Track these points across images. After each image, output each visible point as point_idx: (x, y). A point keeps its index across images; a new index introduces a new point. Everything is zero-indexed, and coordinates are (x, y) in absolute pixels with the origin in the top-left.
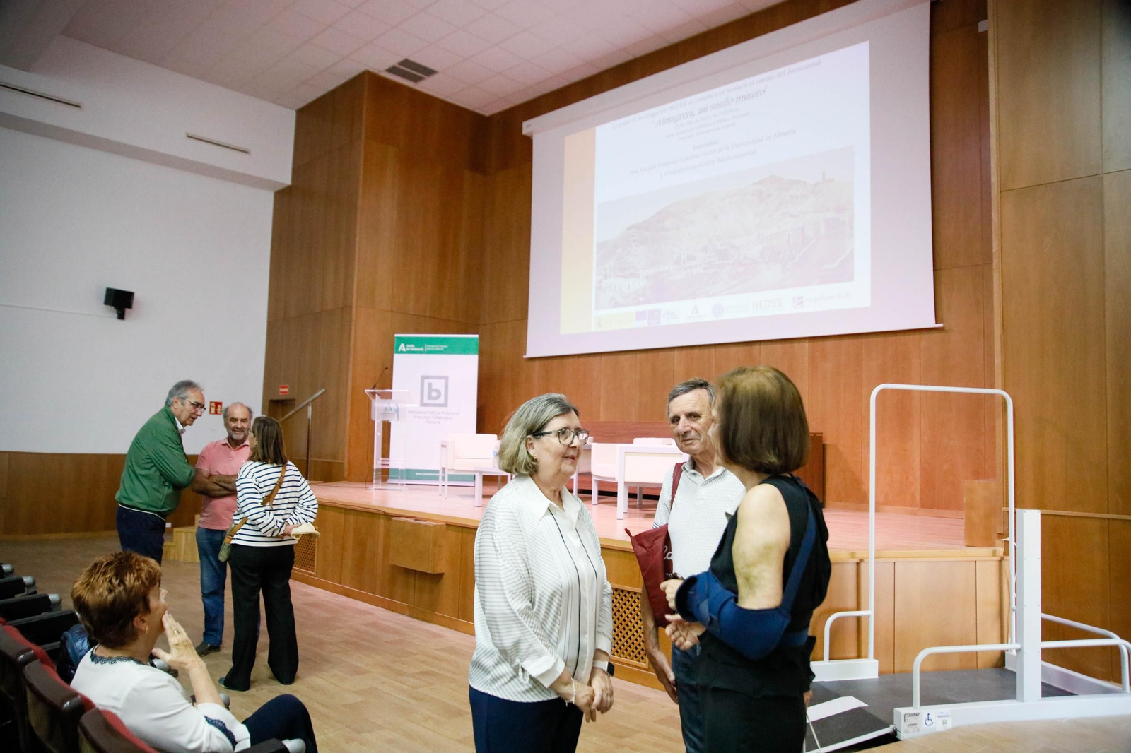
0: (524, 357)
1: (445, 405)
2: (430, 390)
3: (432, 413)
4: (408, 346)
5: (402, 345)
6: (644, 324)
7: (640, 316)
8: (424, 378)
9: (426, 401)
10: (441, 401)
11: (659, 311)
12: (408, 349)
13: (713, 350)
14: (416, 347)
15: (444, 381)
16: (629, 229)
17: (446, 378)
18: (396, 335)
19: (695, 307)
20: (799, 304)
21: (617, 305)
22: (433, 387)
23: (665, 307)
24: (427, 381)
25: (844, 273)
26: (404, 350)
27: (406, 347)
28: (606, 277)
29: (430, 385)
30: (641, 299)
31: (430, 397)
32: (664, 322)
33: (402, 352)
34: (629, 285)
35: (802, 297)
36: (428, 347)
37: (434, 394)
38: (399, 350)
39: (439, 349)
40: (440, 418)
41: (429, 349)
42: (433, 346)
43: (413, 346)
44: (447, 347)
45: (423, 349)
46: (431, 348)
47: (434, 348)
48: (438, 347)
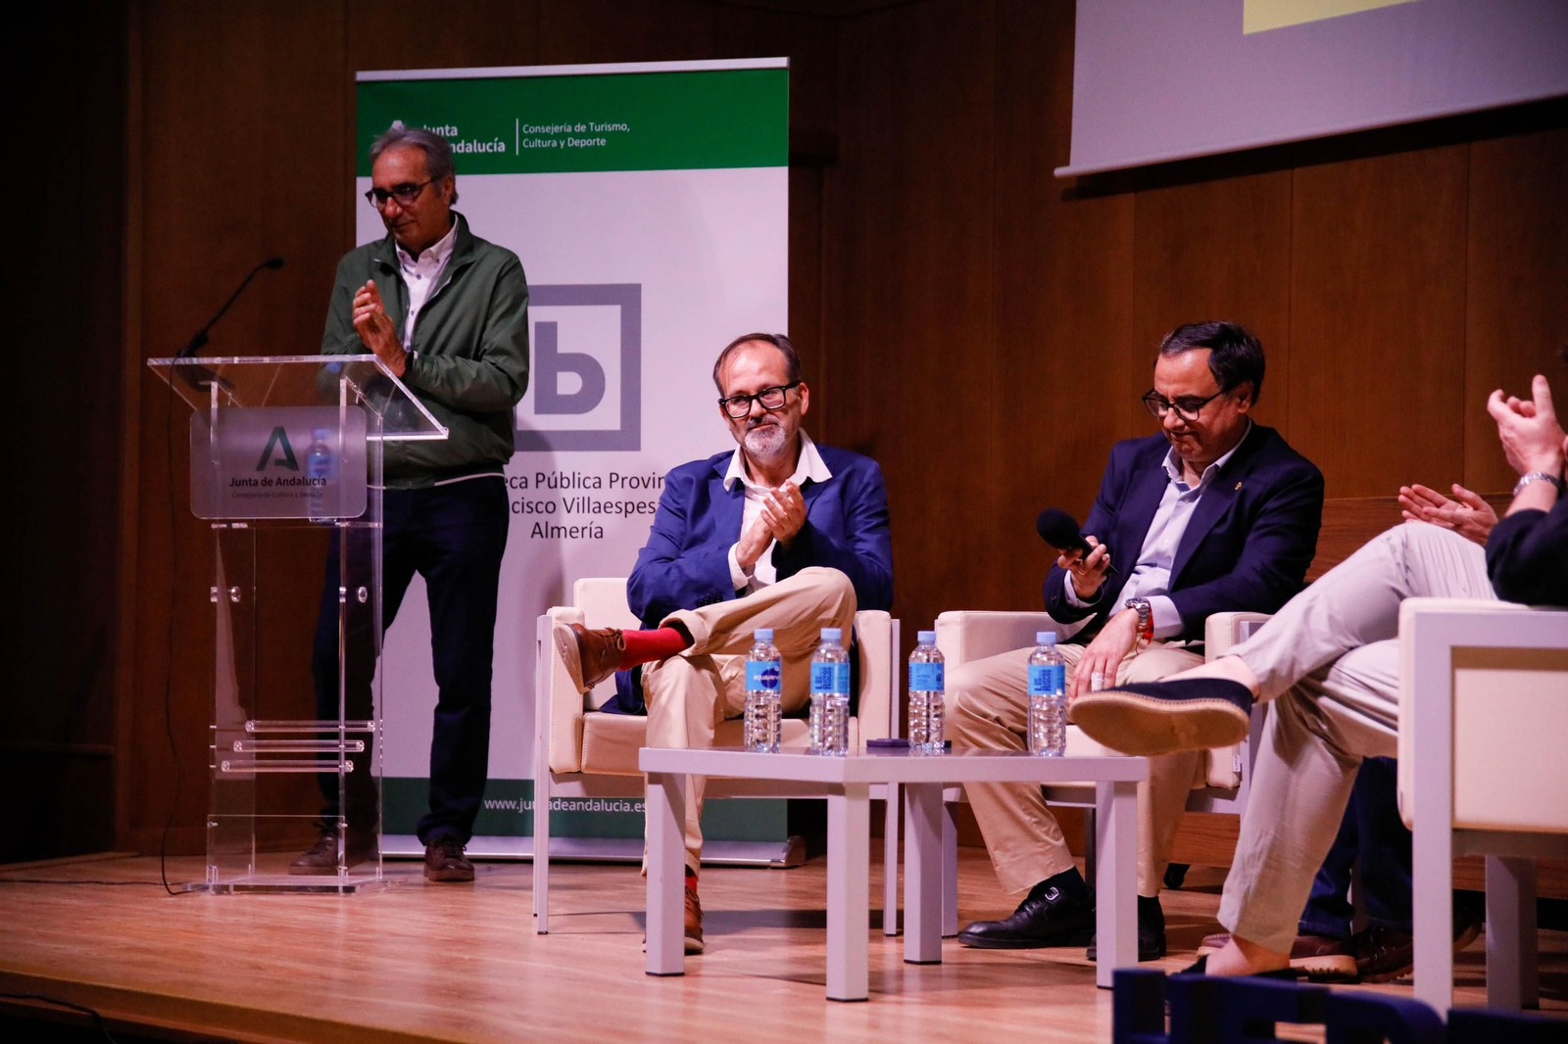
0: (1059, 172)
1: (623, 439)
2: (551, 361)
9: (530, 422)
10: (606, 416)
15: (615, 311)
17: (627, 297)
18: (362, 76)
22: (565, 345)
24: (535, 317)
29: (547, 333)
31: (550, 403)
36: (538, 134)
37: (570, 384)
39: (583, 143)
40: (601, 508)
41: (538, 143)
42: (556, 129)
43: (455, 132)
44: (623, 127)
45: (502, 147)
46: (545, 137)
47: (563, 136)
48: (581, 128)
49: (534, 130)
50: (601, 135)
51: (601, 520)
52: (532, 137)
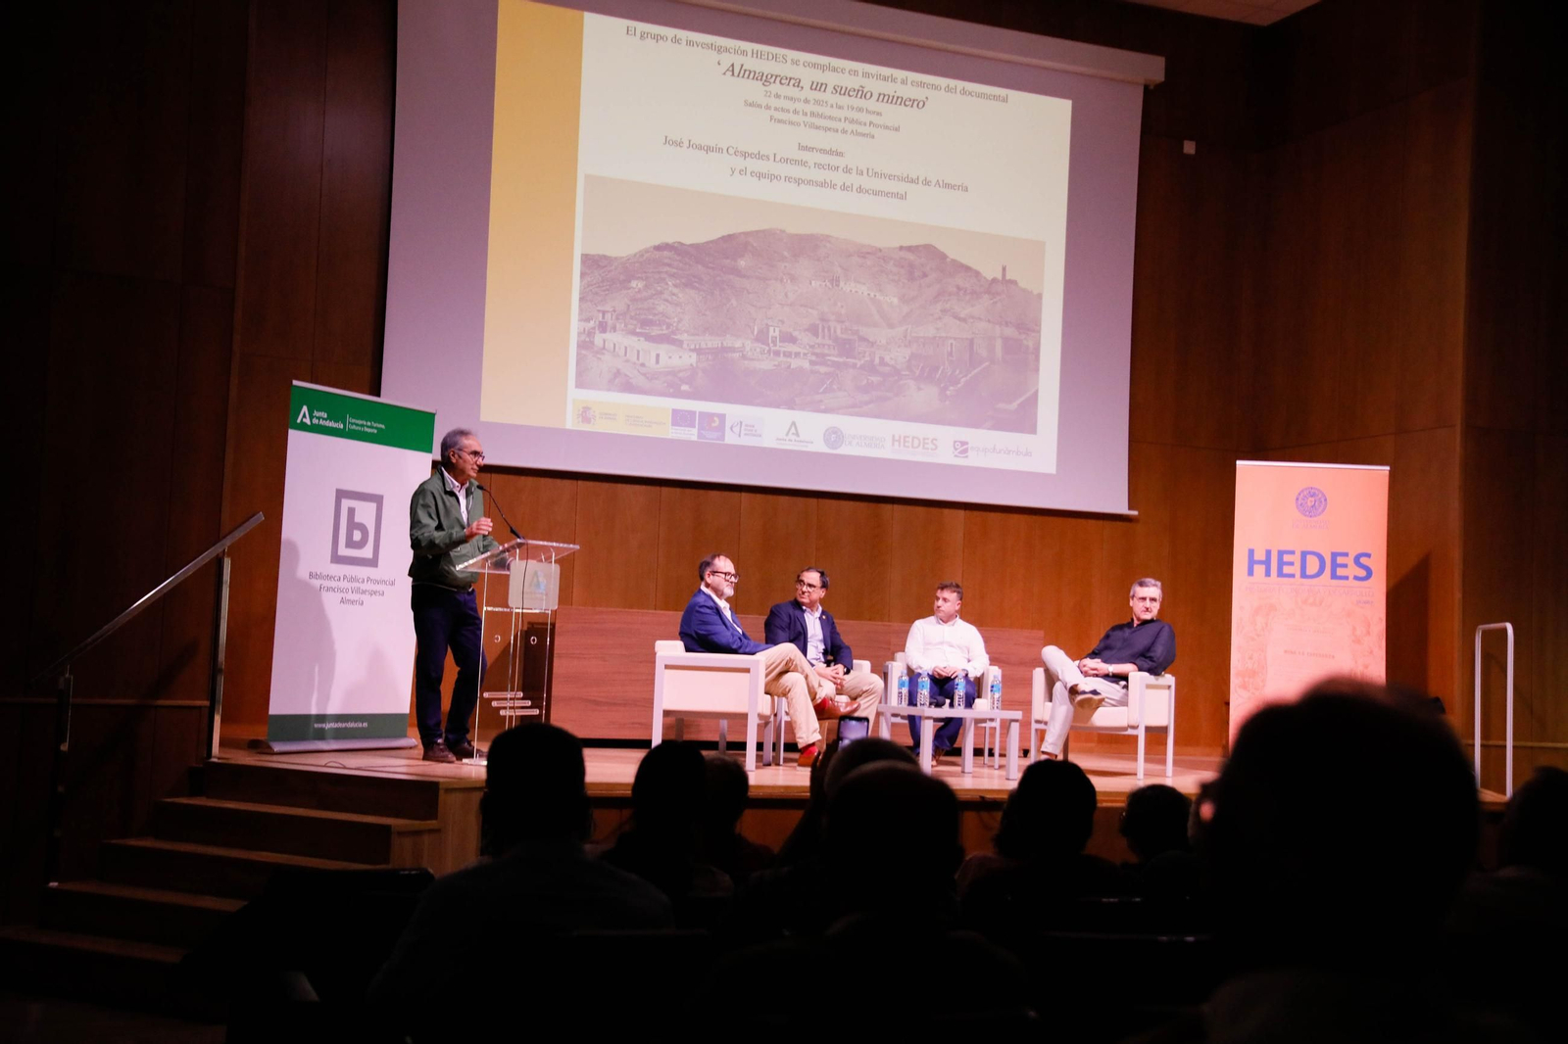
1: (373, 562)
2: (352, 525)
3: (353, 579)
4: (316, 413)
5: (305, 409)
6: (691, 434)
7: (680, 418)
8: (341, 494)
9: (343, 551)
10: (367, 552)
11: (722, 417)
12: (315, 421)
13: (813, 501)
14: (329, 418)
15: (373, 506)
16: (658, 248)
17: (378, 500)
18: (295, 382)
19: (794, 424)
20: (961, 453)
21: (629, 387)
22: (357, 519)
23: (733, 412)
24: (346, 503)
25: (1023, 421)
26: (307, 421)
27: (311, 417)
28: (603, 327)
29: (351, 512)
30: (685, 387)
31: (350, 544)
32: (730, 439)
33: (303, 427)
34: (658, 356)
35: (967, 443)
36: (355, 423)
37: (357, 536)
38: (299, 421)
39: (369, 430)
40: (364, 592)
41: (354, 427)
42: (360, 422)
43: (326, 416)
44: (383, 427)
45: (342, 426)
46: (357, 425)
47: (362, 426)
48: (369, 424)
49: (353, 421)
50: (376, 428)
51: (363, 597)
52: (352, 424)
